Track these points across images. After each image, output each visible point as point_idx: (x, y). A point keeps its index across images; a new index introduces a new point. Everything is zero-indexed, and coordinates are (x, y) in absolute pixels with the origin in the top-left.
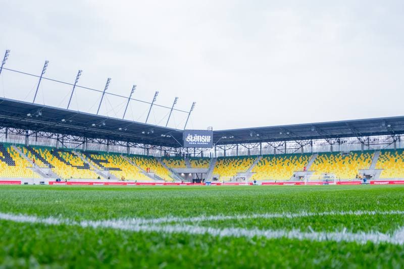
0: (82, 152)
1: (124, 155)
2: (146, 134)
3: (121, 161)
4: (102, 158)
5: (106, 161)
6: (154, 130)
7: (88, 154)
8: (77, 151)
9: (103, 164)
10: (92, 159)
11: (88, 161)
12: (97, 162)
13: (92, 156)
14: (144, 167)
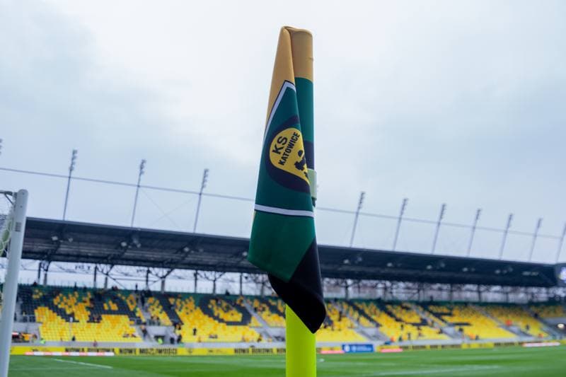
0: (418, 303)
1: (474, 303)
2: (501, 274)
3: (471, 313)
4: (445, 310)
5: (450, 314)
6: (513, 267)
7: (425, 305)
8: (411, 302)
9: (446, 318)
10: (431, 312)
11: (425, 315)
12: (438, 315)
13: (431, 308)
14: (503, 319)
